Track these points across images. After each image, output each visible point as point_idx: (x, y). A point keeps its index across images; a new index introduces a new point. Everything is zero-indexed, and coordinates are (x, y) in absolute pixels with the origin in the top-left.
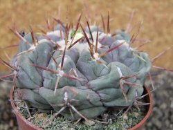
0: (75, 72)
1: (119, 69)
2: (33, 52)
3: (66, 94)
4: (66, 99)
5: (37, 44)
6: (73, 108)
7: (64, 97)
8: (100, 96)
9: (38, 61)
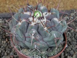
0: (38, 36)
1: (54, 34)
2: (21, 26)
3: (35, 45)
4: (35, 47)
5: (21, 22)
6: (38, 50)
9: (23, 30)
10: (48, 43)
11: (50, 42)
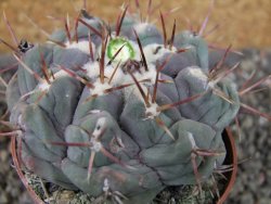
0: (120, 141)
1: (191, 136)
2: (47, 95)
3: (106, 181)
4: (106, 189)
5: (51, 79)
7: (103, 185)
8: (158, 175)
10: (161, 173)
11: (171, 169)
